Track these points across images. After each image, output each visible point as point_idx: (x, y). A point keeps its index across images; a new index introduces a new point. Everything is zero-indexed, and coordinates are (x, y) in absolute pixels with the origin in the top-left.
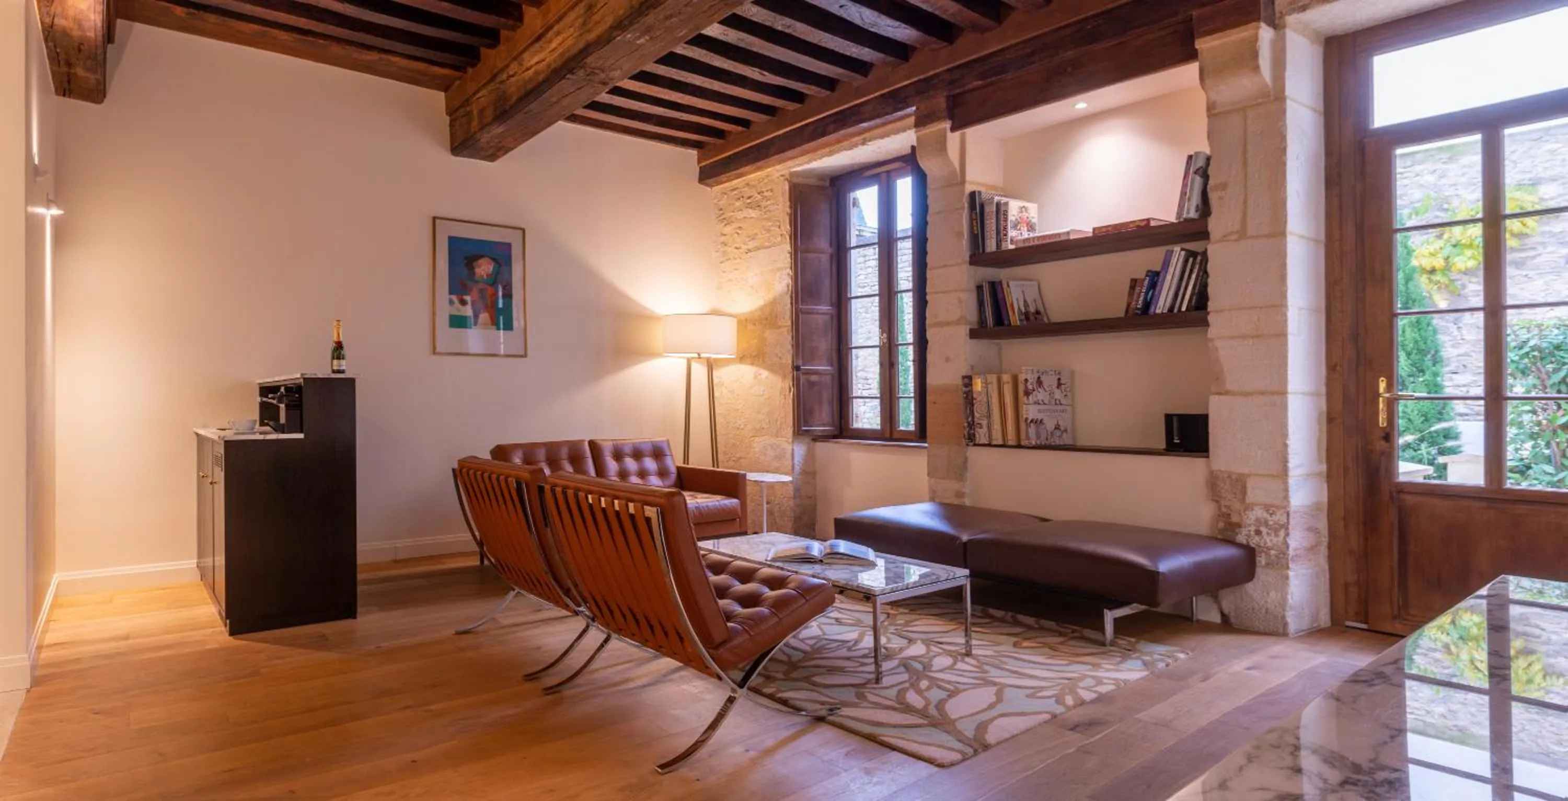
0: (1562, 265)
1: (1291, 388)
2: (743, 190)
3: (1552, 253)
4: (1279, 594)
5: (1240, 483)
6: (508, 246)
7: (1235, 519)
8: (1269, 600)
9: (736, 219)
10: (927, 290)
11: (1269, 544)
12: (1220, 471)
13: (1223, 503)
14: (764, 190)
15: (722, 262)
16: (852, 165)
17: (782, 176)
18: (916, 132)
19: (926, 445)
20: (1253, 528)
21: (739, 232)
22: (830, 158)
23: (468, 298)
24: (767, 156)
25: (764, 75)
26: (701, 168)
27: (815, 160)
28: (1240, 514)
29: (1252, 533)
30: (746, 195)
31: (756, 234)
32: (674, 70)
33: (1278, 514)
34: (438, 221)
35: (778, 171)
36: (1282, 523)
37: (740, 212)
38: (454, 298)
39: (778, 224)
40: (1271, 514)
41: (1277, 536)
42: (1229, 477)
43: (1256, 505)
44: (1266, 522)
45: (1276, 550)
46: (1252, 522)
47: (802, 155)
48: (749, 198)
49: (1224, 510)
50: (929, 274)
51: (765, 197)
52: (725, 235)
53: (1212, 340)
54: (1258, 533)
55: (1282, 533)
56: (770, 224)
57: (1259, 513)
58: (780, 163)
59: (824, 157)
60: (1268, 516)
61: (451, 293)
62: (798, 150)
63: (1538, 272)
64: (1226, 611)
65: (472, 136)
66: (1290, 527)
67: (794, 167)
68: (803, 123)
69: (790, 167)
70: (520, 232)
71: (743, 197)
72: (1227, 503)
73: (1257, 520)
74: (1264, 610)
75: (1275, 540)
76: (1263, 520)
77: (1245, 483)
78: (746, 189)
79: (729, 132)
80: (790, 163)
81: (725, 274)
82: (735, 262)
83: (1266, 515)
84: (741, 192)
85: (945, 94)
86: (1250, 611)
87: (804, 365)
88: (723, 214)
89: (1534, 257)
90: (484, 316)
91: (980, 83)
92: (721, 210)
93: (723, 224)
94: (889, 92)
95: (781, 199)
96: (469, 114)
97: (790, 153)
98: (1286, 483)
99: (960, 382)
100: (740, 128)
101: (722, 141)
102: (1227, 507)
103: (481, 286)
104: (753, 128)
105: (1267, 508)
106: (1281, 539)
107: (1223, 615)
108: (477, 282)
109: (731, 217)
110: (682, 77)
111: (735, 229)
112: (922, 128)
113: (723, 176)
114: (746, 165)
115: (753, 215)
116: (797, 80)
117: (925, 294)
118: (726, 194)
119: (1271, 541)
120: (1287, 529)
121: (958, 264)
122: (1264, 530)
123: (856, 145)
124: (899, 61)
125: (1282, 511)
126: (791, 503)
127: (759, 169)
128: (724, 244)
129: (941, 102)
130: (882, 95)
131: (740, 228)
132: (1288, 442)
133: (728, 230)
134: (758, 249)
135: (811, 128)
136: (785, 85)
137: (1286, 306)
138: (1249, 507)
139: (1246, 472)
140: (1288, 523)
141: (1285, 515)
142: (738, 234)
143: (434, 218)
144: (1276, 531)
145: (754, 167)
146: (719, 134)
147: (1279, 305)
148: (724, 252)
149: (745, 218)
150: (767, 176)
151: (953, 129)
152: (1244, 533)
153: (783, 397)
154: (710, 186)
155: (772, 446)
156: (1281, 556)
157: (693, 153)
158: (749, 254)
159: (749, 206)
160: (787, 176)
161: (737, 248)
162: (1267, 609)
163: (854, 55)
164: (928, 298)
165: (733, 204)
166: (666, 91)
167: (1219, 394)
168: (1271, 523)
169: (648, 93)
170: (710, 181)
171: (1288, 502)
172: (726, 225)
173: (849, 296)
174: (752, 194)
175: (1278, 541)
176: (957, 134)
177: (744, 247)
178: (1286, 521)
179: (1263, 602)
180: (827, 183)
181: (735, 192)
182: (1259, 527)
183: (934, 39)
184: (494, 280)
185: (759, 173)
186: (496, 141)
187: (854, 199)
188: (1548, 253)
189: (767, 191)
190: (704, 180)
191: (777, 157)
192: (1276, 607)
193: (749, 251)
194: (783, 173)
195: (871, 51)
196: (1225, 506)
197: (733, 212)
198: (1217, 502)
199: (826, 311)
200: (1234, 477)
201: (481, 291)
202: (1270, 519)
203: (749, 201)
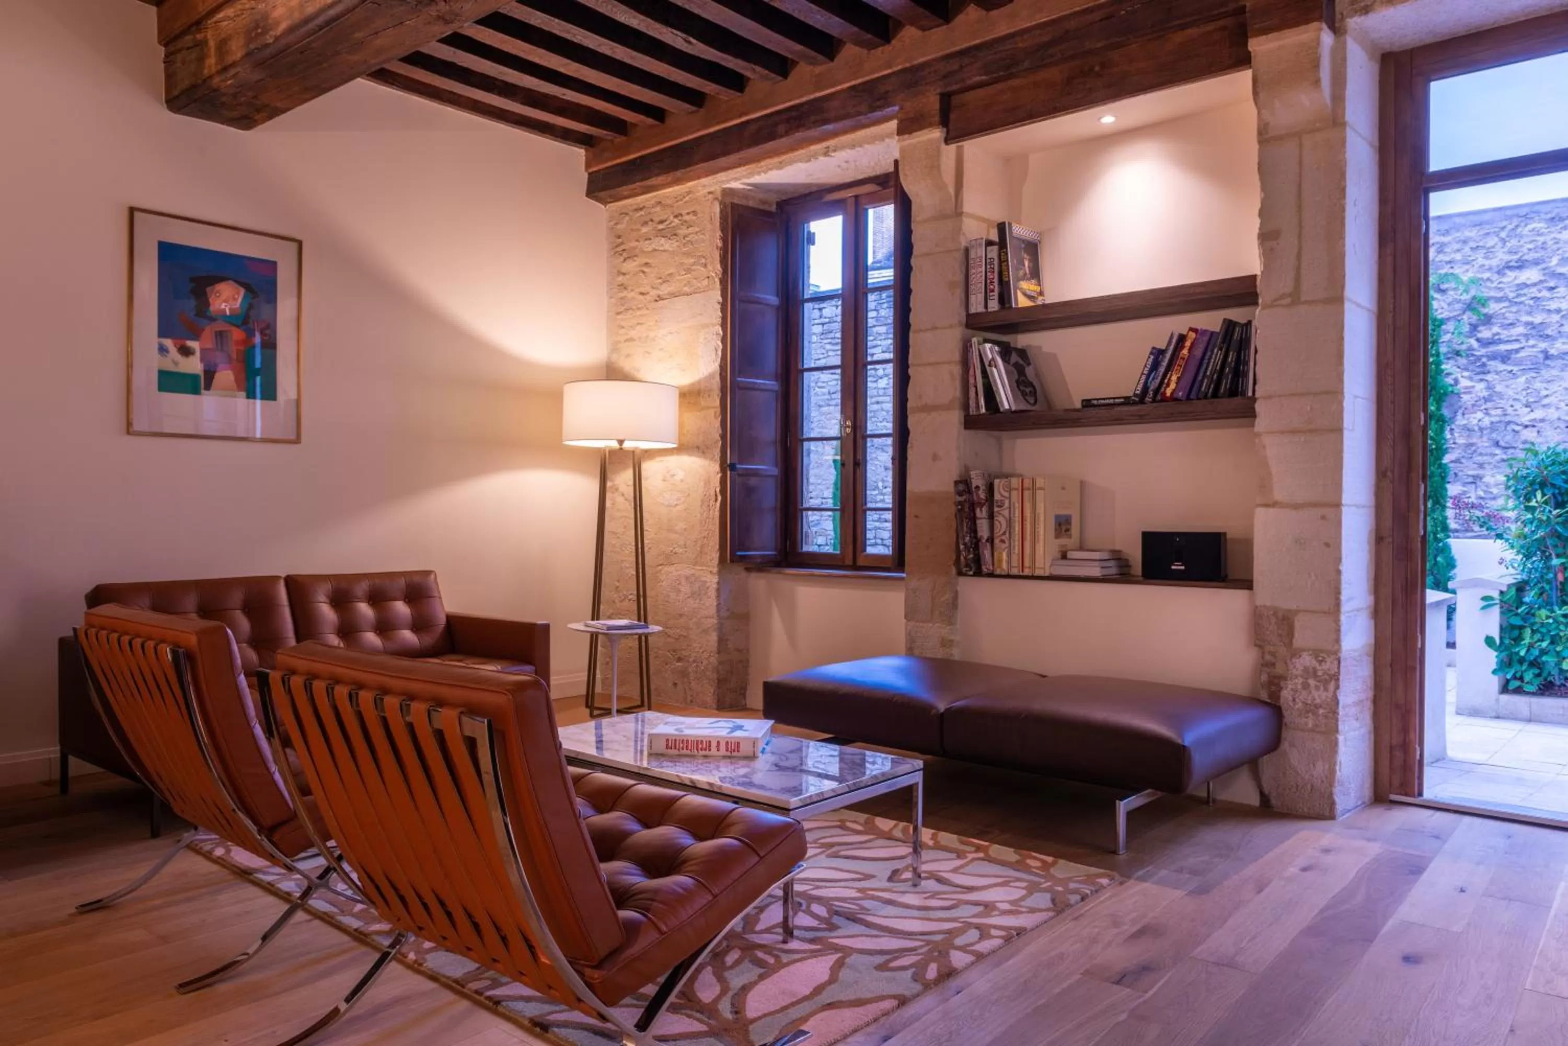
0: (1541, 361)
1: (1346, 498)
2: (654, 210)
3: (1533, 346)
4: (1327, 766)
5: (1286, 621)
6: (272, 266)
7: (1279, 669)
8: (1315, 773)
9: (644, 252)
10: (910, 362)
11: (1318, 701)
12: (1265, 606)
13: (1268, 648)
14: (684, 212)
15: (618, 313)
16: (809, 185)
17: (710, 193)
18: (899, 141)
19: (904, 575)
20: (1300, 680)
21: (645, 269)
22: (780, 172)
23: (193, 344)
24: (689, 164)
25: (690, 43)
26: (589, 174)
27: (759, 173)
28: (1286, 663)
29: (1299, 687)
30: (657, 219)
31: (670, 275)
32: (557, 20)
33: (1329, 660)
34: (137, 215)
35: (704, 186)
36: (1333, 672)
37: (647, 242)
38: (168, 343)
39: (703, 261)
40: (1320, 662)
41: (1326, 689)
42: (1275, 614)
43: (1304, 650)
44: (1315, 671)
45: (1325, 709)
46: (1299, 672)
47: (740, 165)
48: (661, 222)
49: (1268, 657)
50: (914, 338)
51: (686, 221)
52: (624, 274)
53: (1258, 435)
54: (1306, 686)
55: (1332, 686)
56: (692, 261)
57: (1307, 660)
58: (707, 176)
59: (771, 169)
60: (1317, 665)
61: (162, 334)
62: (733, 158)
63: (1522, 367)
64: (1266, 792)
65: (205, 81)
66: (1341, 678)
67: (728, 181)
68: (744, 119)
69: (723, 182)
70: (294, 246)
71: (652, 220)
72: (1272, 649)
73: (1306, 669)
74: (1309, 786)
75: (1324, 695)
76: (1311, 670)
77: (1293, 622)
78: (658, 209)
79: (634, 125)
80: (722, 176)
81: (623, 331)
82: (639, 313)
83: (1315, 663)
84: (650, 213)
85: (938, 91)
86: (1294, 790)
87: (740, 463)
88: (622, 243)
89: (1517, 351)
90: (225, 376)
91: (984, 78)
92: (619, 237)
93: (622, 259)
94: (864, 83)
95: (709, 226)
96: (203, 44)
97: (722, 161)
98: (1337, 621)
99: (951, 488)
100: (650, 121)
101: (624, 138)
102: (1273, 654)
103: (220, 326)
104: (670, 122)
105: (1317, 654)
106: (1330, 694)
107: (1262, 794)
108: (212, 319)
109: (635, 248)
110: (568, 32)
111: (640, 266)
112: (906, 136)
113: (624, 187)
114: (658, 175)
115: (667, 247)
116: (736, 56)
117: (907, 366)
118: (627, 214)
119: (1319, 696)
120: (1338, 680)
121: (951, 327)
122: (1312, 682)
123: (815, 156)
124: (877, 40)
125: (1333, 657)
126: (714, 660)
127: (677, 182)
128: (623, 287)
129: (932, 101)
130: (853, 88)
131: (646, 264)
132: (1341, 568)
133: (630, 266)
134: (673, 295)
135: (753, 128)
136: (717, 61)
137: (1342, 393)
138: (1296, 653)
139: (1295, 607)
140: (1339, 672)
141: (1336, 662)
142: (643, 272)
143: (132, 210)
144: (1326, 683)
145: (670, 179)
146: (619, 127)
147: (1335, 393)
148: (622, 298)
149: (655, 250)
150: (689, 193)
151: (947, 141)
152: (1290, 687)
153: (705, 508)
154: (604, 202)
155: (687, 578)
156: (1331, 715)
157: (579, 153)
158: (661, 302)
159: (661, 234)
160: (719, 195)
161: (642, 294)
162: (1312, 786)
163: (818, 26)
164: (911, 371)
165: (639, 230)
166: (542, 51)
167: (1266, 506)
168: (1320, 673)
169: (514, 52)
170: (602, 194)
171: (1340, 646)
172: (625, 260)
173: (800, 367)
174: (665, 217)
175: (1327, 697)
176: (953, 147)
177: (654, 293)
178: (1336, 670)
179: (1307, 777)
180: (773, 208)
181: (642, 213)
182: (1307, 679)
183: (927, 13)
184: (244, 320)
185: (676, 188)
186: (250, 94)
187: (809, 232)
188: (1529, 347)
189: (688, 214)
190: (594, 192)
191: (705, 165)
192: (1322, 781)
193: (660, 298)
194: (712, 189)
195: (842, 21)
196: (1269, 652)
197: (637, 241)
198: (1260, 646)
199: (770, 387)
200: (1280, 614)
201: (220, 335)
202: (1318, 668)
203: (661, 227)
